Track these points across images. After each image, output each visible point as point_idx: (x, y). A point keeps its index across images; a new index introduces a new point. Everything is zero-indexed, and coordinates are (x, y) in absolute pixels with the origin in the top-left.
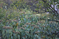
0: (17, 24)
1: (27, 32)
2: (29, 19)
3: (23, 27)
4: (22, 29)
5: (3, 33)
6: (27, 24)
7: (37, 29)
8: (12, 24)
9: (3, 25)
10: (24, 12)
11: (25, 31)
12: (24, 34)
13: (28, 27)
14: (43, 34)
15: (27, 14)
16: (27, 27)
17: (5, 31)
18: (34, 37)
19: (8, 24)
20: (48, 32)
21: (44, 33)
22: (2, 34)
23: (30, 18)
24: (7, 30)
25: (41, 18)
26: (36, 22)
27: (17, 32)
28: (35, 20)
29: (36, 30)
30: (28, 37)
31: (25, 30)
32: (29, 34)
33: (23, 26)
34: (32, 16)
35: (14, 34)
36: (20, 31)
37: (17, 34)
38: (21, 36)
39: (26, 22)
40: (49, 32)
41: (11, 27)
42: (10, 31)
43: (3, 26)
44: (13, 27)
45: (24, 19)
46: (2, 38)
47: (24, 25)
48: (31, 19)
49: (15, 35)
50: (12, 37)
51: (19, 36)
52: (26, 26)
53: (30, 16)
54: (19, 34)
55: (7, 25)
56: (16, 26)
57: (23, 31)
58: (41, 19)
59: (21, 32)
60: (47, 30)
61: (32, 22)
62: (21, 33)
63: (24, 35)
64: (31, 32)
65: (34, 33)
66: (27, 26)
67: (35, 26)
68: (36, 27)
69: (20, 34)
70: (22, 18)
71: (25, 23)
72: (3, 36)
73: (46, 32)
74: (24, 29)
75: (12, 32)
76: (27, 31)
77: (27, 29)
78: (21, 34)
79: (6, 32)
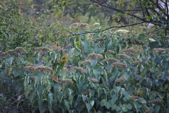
0: (64, 58)
1: (94, 79)
2: (96, 42)
3: (82, 66)
4: (78, 71)
5: (25, 84)
6: (93, 57)
7: (120, 71)
8: (50, 59)
9: (25, 62)
10: (84, 24)
11: (86, 78)
12: (84, 84)
13: (96, 67)
14: (138, 84)
15: (89, 31)
16: (91, 67)
17: (30, 79)
18: (114, 93)
19: (38, 59)
20: (151, 77)
21: (138, 82)
22: (23, 88)
23: (101, 40)
24: (36, 75)
25: (129, 40)
26: (118, 50)
27: (63, 79)
28: (114, 45)
29: (117, 74)
30: (96, 93)
31: (87, 75)
32: (98, 85)
33: (82, 62)
34: (105, 36)
35: (55, 87)
36: (72, 78)
37: (64, 87)
38: (75, 92)
39: (90, 52)
40: (154, 77)
41: (49, 66)
42: (45, 79)
43: (25, 65)
44: (54, 65)
45: (83, 43)
46: (24, 98)
47: (84, 59)
48: (103, 42)
49: (60, 88)
50: (50, 95)
51: (71, 92)
52: (89, 64)
53: (99, 35)
54: (69, 86)
55: (37, 62)
56: (62, 64)
57: (82, 78)
58: (130, 43)
59: (75, 79)
60: (148, 72)
61: (105, 51)
62: (75, 82)
63: (84, 88)
64: (103, 80)
65: (114, 81)
66: (93, 62)
67: (116, 61)
68: (118, 66)
69: (73, 85)
70: (77, 40)
71: (86, 54)
72: (27, 94)
73: (145, 78)
74: (85, 71)
75: (50, 80)
76: (93, 76)
77: (92, 71)
78: (76, 86)
79: (33, 80)
